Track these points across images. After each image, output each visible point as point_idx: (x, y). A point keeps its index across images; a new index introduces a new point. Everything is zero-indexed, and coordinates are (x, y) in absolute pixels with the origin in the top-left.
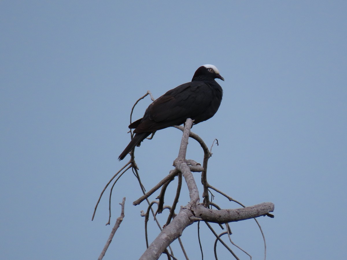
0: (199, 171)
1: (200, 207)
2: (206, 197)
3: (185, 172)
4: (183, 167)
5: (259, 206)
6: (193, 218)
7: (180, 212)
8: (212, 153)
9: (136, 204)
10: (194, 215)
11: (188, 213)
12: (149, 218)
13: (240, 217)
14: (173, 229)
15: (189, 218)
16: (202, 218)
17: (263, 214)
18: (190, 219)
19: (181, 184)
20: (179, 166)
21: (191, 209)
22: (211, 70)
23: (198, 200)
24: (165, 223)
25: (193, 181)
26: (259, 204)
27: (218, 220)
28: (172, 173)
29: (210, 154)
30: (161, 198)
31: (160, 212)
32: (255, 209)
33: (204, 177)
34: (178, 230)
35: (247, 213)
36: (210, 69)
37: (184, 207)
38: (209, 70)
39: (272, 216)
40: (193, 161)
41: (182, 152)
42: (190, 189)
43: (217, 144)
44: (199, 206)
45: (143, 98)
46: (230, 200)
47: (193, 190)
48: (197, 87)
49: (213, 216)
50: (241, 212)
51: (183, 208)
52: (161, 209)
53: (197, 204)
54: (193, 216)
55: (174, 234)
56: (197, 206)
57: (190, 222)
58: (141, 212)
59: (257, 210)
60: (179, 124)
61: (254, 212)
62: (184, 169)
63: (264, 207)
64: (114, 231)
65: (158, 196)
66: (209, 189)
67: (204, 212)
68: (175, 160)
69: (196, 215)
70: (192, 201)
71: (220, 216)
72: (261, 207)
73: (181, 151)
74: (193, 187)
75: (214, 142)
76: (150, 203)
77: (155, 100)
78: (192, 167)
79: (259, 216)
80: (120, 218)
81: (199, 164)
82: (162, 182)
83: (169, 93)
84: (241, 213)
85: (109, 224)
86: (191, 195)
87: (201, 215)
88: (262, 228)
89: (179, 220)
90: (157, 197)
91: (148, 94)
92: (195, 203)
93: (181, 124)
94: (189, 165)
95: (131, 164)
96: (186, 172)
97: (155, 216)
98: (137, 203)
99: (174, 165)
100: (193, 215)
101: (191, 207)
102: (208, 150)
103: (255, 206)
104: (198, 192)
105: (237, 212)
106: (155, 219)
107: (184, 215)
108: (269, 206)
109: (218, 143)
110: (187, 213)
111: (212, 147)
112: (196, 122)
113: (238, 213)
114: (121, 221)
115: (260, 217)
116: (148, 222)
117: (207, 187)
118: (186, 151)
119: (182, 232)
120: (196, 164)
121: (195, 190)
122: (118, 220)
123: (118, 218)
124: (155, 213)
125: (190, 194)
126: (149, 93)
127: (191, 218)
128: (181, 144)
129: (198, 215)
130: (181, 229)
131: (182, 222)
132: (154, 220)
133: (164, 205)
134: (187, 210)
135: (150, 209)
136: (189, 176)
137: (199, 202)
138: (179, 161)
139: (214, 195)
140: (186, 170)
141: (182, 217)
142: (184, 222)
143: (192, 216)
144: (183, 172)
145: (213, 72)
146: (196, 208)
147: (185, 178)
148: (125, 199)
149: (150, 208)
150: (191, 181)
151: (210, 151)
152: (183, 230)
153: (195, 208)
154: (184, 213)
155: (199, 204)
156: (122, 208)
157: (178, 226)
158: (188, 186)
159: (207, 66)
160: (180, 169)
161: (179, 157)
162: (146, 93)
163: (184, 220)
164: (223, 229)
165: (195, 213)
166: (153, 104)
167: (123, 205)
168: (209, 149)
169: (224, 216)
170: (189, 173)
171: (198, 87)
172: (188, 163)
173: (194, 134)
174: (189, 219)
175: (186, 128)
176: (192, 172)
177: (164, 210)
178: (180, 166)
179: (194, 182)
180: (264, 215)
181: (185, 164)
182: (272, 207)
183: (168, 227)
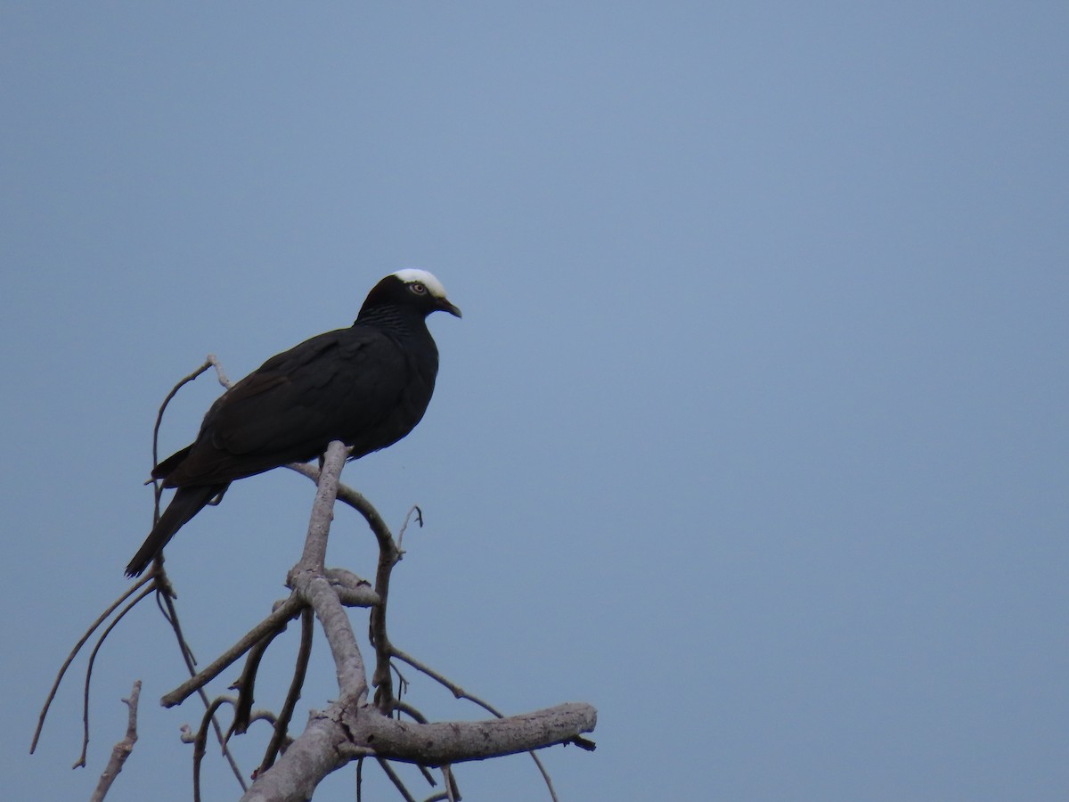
0: (364, 604)
1: (369, 714)
2: (384, 684)
3: (323, 607)
4: (315, 591)
5: (550, 712)
6: (346, 747)
7: (308, 727)
8: (402, 549)
9: (170, 702)
10: (351, 738)
11: (334, 731)
12: (207, 749)
13: (491, 745)
14: (287, 782)
15: (334, 747)
16: (374, 747)
17: (562, 738)
18: (336, 749)
19: (311, 642)
20: (304, 587)
21: (341, 720)
22: (420, 288)
23: (361, 693)
24: (259, 763)
25: (347, 633)
26: (548, 707)
27: (425, 755)
28: (282, 608)
29: (397, 552)
30: (246, 687)
31: (240, 730)
32: (537, 721)
33: (376, 625)
34: (300, 784)
35: (511, 734)
36: (414, 284)
37: (319, 712)
38: (411, 288)
39: (589, 746)
40: (347, 572)
41: (315, 544)
42: (339, 657)
43: (419, 521)
44: (367, 710)
45: (193, 377)
46: (458, 694)
47: (347, 663)
48: (357, 345)
49: (409, 742)
50: (495, 732)
51: (316, 718)
52: (243, 720)
53: (360, 704)
54: (348, 741)
55: (290, 796)
56: (360, 710)
57: (338, 760)
58: (183, 730)
59: (543, 724)
60: (306, 459)
61: (535, 730)
62: (321, 596)
63: (565, 715)
64: (106, 783)
65: (235, 681)
66: (393, 660)
67: (382, 730)
68: (291, 569)
69: (355, 739)
70: (344, 696)
71: (430, 744)
72: (554, 717)
73: (310, 542)
74: (347, 653)
75: (409, 515)
76: (211, 701)
77: (232, 383)
78: (344, 590)
79: (549, 745)
80: (124, 744)
81: (365, 582)
82: (251, 636)
83: (273, 366)
84: (495, 736)
85: (82, 764)
86: (341, 676)
87: (371, 738)
88: (553, 782)
89: (304, 753)
90: (231, 684)
91: (209, 365)
92: (353, 700)
93: (311, 458)
94: (336, 584)
95: (152, 580)
96: (328, 606)
97: (223, 741)
98: (173, 701)
99: (290, 584)
100: (346, 737)
101: (341, 715)
102: (392, 540)
103: (537, 713)
104: (363, 668)
105: (481, 731)
106: (225, 752)
107: (319, 737)
108: (582, 715)
109: (420, 518)
110: (330, 733)
111: (403, 530)
112: (357, 453)
113: (486, 735)
114: (126, 753)
115: (553, 747)
116: (204, 761)
117: (385, 653)
118: (326, 541)
119: (313, 792)
120: (356, 581)
121: (353, 661)
122: (116, 750)
123: (119, 745)
124: (224, 733)
125: (339, 672)
126: (214, 362)
127: (340, 746)
128: (313, 520)
129: (363, 738)
130: (310, 782)
131: (314, 759)
132: (224, 755)
133: (255, 709)
134: (328, 721)
135: (211, 722)
136: (335, 618)
137: (366, 699)
138: (303, 573)
139: (407, 680)
140: (326, 599)
141: (312, 743)
142: (319, 760)
143: (344, 740)
144: (318, 607)
145: (425, 293)
146: (356, 716)
147: (325, 624)
148: (139, 685)
149: (209, 717)
150: (343, 634)
151: (396, 544)
152: (316, 784)
153: (352, 718)
154: (319, 731)
155: (366, 706)
156: (131, 712)
157: (300, 773)
158: (332, 648)
159: (406, 275)
160: (308, 596)
161: (304, 558)
162: (202, 364)
163: (320, 754)
164: (432, 783)
165: (353, 732)
166: (225, 397)
167: (133, 705)
168: (395, 537)
169: (444, 741)
170: (335, 611)
171: (363, 346)
172: (334, 579)
173: (348, 490)
174: (334, 751)
175: (325, 469)
176: (345, 608)
177: (254, 723)
178: (308, 586)
179: (352, 637)
180: (565, 742)
181: (323, 580)
182: (589, 718)
183: (269, 774)
